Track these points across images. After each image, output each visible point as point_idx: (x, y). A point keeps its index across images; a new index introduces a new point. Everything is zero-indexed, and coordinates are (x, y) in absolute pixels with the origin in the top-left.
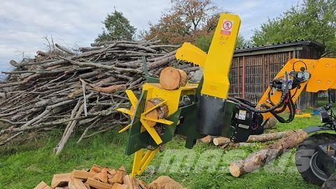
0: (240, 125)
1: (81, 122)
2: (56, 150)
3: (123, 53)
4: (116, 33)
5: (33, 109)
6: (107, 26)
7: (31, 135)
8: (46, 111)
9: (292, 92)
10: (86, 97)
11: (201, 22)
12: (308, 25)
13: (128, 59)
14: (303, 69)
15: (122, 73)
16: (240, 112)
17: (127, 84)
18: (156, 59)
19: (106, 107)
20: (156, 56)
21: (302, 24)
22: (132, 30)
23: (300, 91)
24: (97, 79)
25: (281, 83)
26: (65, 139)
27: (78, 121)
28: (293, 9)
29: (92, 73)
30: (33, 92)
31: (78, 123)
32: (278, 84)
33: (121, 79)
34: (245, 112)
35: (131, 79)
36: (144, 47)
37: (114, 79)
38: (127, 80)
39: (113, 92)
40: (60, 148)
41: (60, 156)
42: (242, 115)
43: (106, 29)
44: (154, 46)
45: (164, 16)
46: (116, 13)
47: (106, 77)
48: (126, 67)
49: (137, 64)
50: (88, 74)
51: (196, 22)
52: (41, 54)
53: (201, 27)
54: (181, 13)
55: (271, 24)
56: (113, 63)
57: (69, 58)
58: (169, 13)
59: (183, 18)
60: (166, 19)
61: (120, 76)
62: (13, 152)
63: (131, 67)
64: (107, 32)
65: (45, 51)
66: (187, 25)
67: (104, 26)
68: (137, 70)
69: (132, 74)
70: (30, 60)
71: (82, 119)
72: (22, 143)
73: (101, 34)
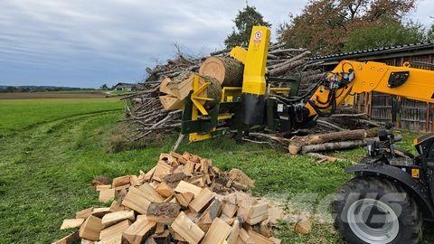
0: (281, 117)
2: (174, 148)
5: (160, 115)
6: (238, 24)
7: (158, 136)
8: (168, 116)
9: (339, 91)
14: (351, 71)
16: (278, 105)
18: (275, 66)
23: (346, 91)
26: (179, 140)
34: (282, 105)
40: (176, 146)
42: (280, 108)
43: (236, 28)
45: (310, 4)
46: (248, 8)
51: (354, 7)
52: (170, 63)
60: (312, 8)
62: (145, 146)
64: (238, 32)
65: (173, 59)
67: (235, 24)
70: (162, 67)
72: (152, 141)
73: (231, 33)
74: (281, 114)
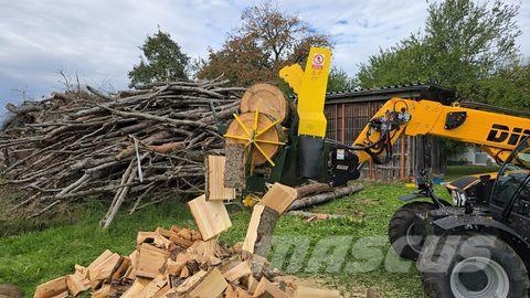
0: (339, 167)
1: (134, 189)
2: (103, 224)
3: (178, 99)
4: (160, 64)
6: (147, 53)
8: (85, 176)
9: (392, 133)
10: (140, 158)
11: (285, 49)
12: (434, 60)
13: (185, 107)
14: (403, 110)
15: (178, 126)
16: (338, 151)
17: (186, 141)
18: (223, 107)
19: (161, 171)
20: (222, 104)
21: (426, 58)
22: (184, 59)
23: (398, 133)
24: (145, 134)
25: (381, 123)
26: (114, 209)
27: (130, 187)
28: (413, 37)
29: (138, 126)
30: (62, 150)
31: (129, 190)
32: (377, 124)
33: (178, 134)
34: (343, 151)
35: (191, 134)
36: (206, 91)
37: (168, 135)
38: (185, 136)
39: (169, 151)
40: (108, 221)
41: (110, 230)
42: (341, 155)
43: (145, 58)
44: (220, 89)
45: (230, 39)
46: (160, 34)
47: (157, 131)
48: (182, 118)
49: (198, 114)
50: (133, 127)
51: (277, 48)
53: (285, 55)
54: (256, 35)
55: (383, 56)
56: (165, 112)
57: (106, 105)
58: (238, 35)
59: (260, 43)
60: (234, 44)
61: (176, 130)
63: (190, 119)
64: (147, 62)
66: (264, 52)
67: (143, 52)
68: (198, 122)
69: (192, 128)
71: (135, 185)
73: (138, 64)
74: (340, 162)
